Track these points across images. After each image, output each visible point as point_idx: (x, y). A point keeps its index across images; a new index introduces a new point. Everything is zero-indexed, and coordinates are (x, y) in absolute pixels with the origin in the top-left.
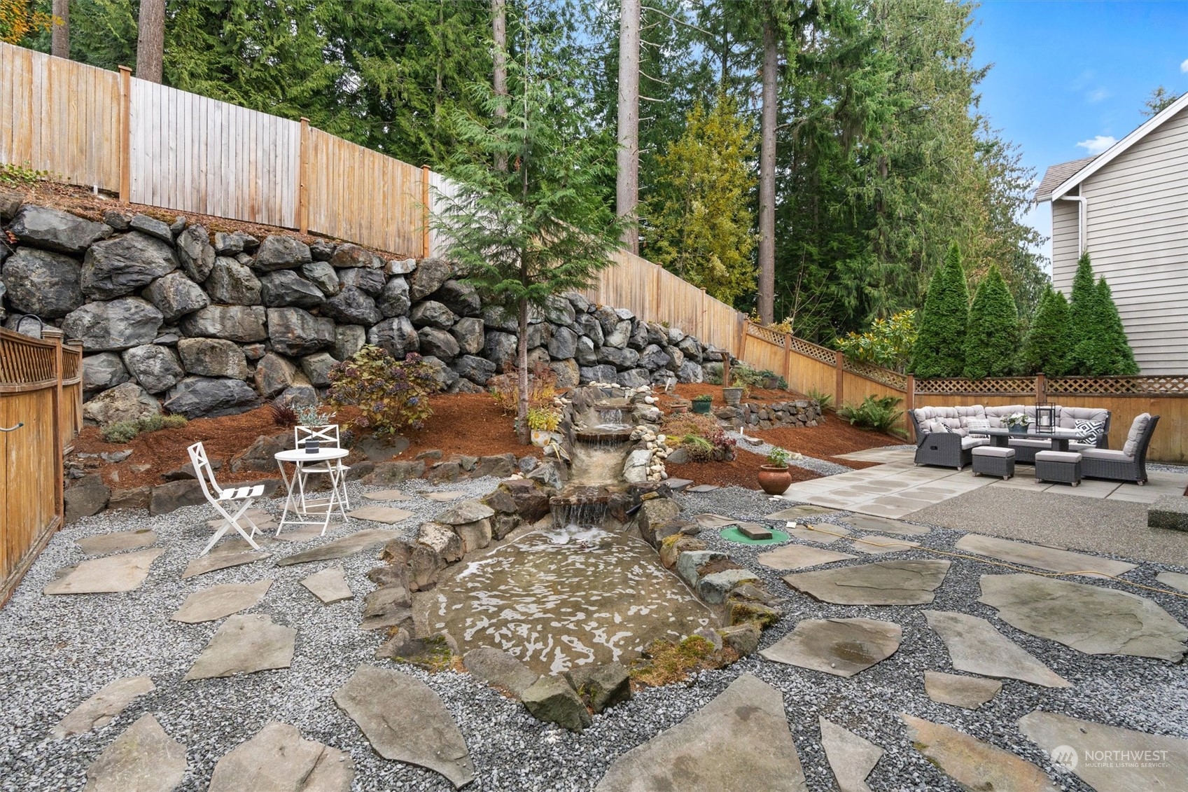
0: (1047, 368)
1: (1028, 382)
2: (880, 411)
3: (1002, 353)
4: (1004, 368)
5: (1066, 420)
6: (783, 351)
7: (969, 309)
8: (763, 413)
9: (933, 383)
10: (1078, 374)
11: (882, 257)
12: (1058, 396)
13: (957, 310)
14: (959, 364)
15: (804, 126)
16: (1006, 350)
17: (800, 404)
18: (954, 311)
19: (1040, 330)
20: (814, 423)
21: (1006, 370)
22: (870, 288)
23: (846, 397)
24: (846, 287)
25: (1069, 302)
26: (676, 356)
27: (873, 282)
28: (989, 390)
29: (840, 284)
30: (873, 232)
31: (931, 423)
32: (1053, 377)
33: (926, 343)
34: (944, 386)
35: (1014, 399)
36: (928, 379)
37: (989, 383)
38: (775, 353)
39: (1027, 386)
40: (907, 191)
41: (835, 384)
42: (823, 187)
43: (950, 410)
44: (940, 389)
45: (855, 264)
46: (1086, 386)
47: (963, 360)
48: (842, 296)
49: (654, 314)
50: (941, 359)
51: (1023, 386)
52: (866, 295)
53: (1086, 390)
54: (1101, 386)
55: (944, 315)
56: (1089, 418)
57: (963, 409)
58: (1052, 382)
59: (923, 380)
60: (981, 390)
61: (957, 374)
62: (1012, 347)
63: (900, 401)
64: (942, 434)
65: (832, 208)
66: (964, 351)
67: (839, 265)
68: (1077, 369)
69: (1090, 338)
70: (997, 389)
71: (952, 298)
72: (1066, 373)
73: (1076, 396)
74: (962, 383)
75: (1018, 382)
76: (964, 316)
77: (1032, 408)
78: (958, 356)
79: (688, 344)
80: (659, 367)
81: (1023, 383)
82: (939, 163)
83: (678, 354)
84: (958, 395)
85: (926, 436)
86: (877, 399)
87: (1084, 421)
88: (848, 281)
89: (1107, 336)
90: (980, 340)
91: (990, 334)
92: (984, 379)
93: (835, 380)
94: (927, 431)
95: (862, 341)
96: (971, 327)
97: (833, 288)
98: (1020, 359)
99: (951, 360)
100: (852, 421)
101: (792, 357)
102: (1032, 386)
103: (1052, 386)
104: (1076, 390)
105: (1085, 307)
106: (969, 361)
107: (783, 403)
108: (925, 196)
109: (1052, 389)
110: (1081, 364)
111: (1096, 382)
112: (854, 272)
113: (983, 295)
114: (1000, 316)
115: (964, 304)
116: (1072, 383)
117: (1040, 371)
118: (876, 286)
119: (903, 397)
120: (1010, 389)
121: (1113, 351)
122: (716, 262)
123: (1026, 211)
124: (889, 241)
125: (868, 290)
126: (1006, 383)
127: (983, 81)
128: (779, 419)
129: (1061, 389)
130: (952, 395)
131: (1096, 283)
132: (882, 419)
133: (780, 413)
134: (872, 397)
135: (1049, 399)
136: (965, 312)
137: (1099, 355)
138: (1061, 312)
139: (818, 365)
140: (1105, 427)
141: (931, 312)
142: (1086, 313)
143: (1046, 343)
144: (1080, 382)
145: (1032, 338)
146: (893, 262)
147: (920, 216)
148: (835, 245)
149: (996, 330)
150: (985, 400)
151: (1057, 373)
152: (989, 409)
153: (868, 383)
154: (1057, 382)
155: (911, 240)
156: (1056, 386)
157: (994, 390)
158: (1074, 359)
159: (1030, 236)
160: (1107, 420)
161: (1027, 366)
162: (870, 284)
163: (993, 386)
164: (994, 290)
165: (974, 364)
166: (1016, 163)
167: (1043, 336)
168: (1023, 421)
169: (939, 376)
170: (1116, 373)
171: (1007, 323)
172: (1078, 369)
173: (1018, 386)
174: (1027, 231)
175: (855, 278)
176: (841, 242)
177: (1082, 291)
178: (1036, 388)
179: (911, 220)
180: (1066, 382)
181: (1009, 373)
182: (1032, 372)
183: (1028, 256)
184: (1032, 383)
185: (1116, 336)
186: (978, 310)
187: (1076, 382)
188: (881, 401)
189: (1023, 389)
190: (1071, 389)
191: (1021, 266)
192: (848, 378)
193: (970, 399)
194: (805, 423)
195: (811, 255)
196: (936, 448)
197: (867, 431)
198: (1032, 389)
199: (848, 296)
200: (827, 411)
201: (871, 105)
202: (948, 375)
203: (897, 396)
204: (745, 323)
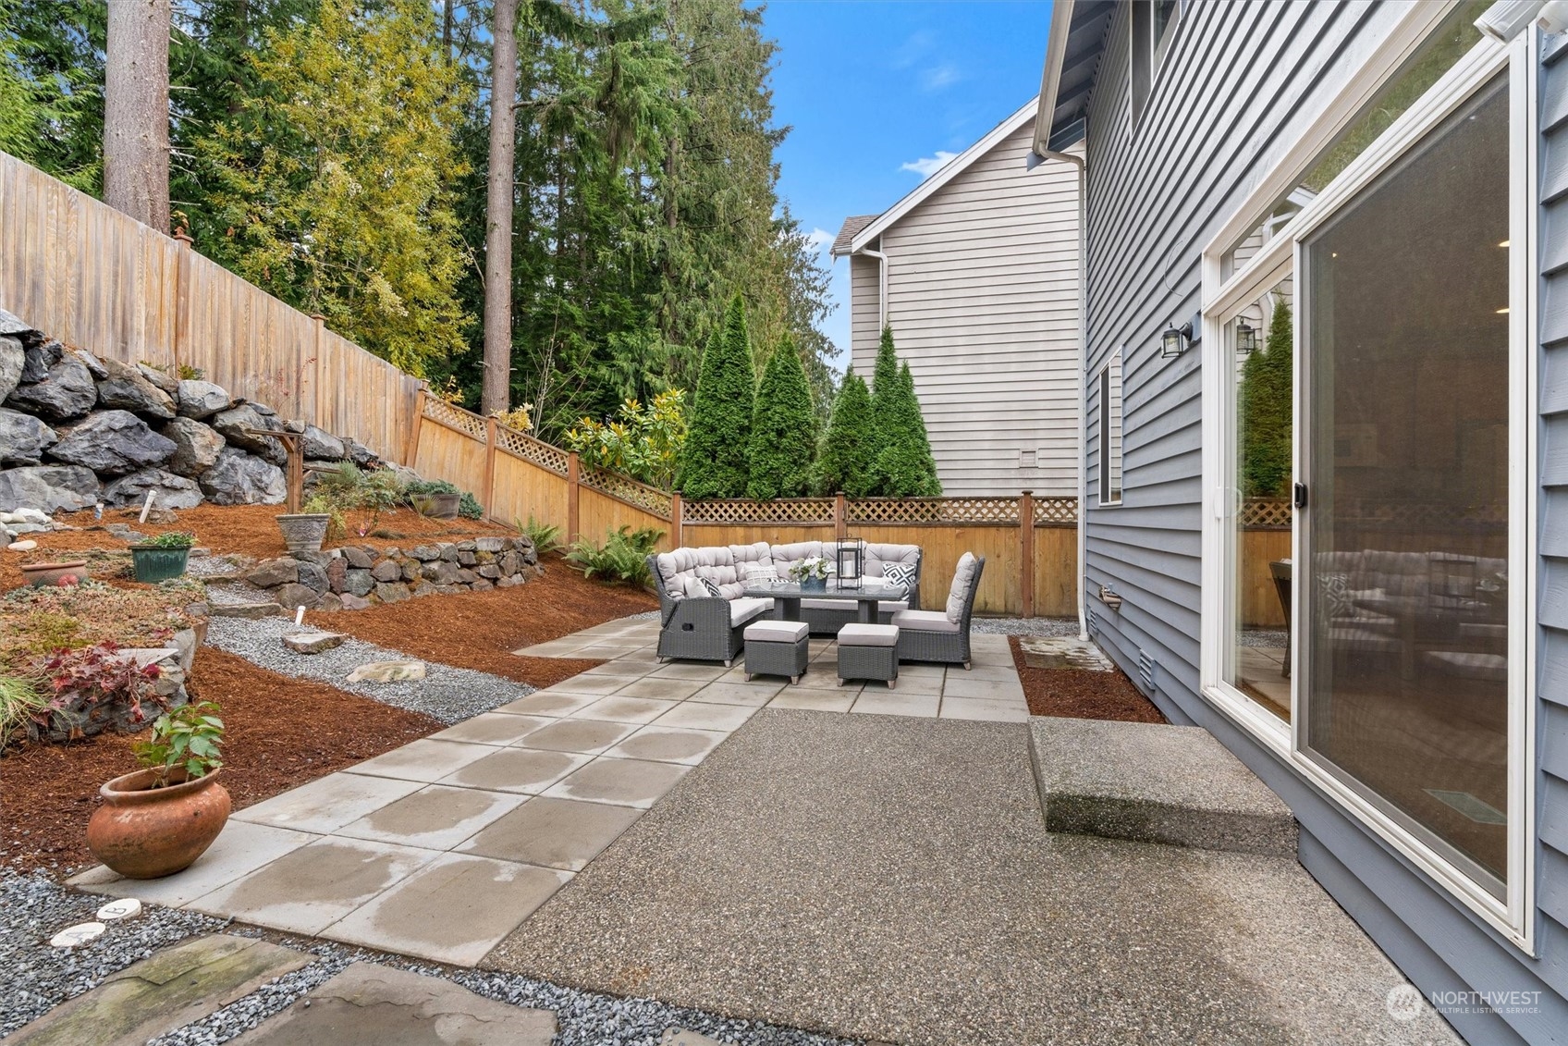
0: (847, 485)
1: (825, 506)
2: (630, 553)
3: (795, 462)
4: (798, 484)
5: (871, 563)
6: (484, 449)
7: (755, 395)
8: (387, 568)
9: (707, 506)
10: (881, 495)
11: (667, 335)
12: (860, 526)
13: (740, 394)
14: (741, 478)
15: (553, 112)
16: (800, 457)
17: (485, 545)
18: (737, 395)
19: (839, 429)
20: (517, 579)
21: (800, 487)
22: (651, 375)
23: (583, 531)
24: (621, 371)
25: (871, 391)
26: (197, 443)
27: (656, 368)
28: (779, 517)
29: (614, 366)
30: (655, 298)
31: (686, 579)
32: (853, 498)
33: (698, 443)
34: (721, 511)
35: (810, 530)
36: (700, 500)
37: (780, 507)
38: (471, 453)
39: (825, 511)
40: (697, 251)
41: (566, 508)
42: (590, 221)
43: (722, 552)
44: (717, 516)
45: (632, 340)
46: (890, 511)
47: (747, 472)
48: (616, 383)
49: (166, 348)
50: (719, 468)
51: (820, 511)
52: (647, 384)
53: (890, 517)
54: (906, 511)
55: (723, 401)
56: (898, 560)
57: (740, 549)
58: (853, 506)
59: (695, 500)
60: (769, 517)
61: (738, 492)
62: (808, 453)
63: (661, 535)
64: (701, 600)
65: (601, 254)
66: (748, 458)
67: (612, 339)
68: (880, 487)
69: (893, 444)
70: (789, 517)
71: (734, 374)
72: (870, 493)
73: (880, 526)
74: (745, 506)
75: (815, 506)
76: (748, 405)
77: (831, 546)
78: (740, 465)
79: (239, 419)
80: (135, 467)
81: (820, 506)
82: (735, 223)
83: (204, 442)
84: (740, 525)
85: (676, 606)
86: (629, 534)
87: (893, 564)
88: (623, 361)
89: (911, 443)
90: (768, 440)
91: (780, 433)
92: (772, 500)
93: (566, 501)
94: (678, 595)
95: (604, 435)
96: (758, 421)
97: (604, 371)
98: (814, 473)
99: (731, 470)
100: (589, 571)
101: (500, 460)
102: (830, 511)
103: (852, 511)
104: (879, 516)
105: (887, 400)
106: (754, 472)
107: (444, 545)
108: (718, 263)
109: (853, 516)
110: (885, 479)
111: (900, 506)
112: (631, 350)
113: (772, 373)
114: (793, 407)
115: (747, 384)
116: (874, 508)
117: (840, 489)
118: (659, 374)
119: (667, 529)
120: (805, 516)
121: (918, 462)
122: (382, 285)
123: (822, 317)
124: (676, 315)
125: (649, 377)
126: (800, 507)
127: (783, 145)
128: (432, 578)
129: (863, 516)
130: (732, 525)
131: (899, 371)
132: (635, 564)
133: (435, 566)
134: (623, 529)
135: (852, 531)
136: (750, 399)
137: (904, 468)
138: (863, 406)
139: (541, 476)
140: (917, 573)
141: (705, 396)
142: (889, 410)
143: (846, 448)
144: (884, 506)
145: (830, 441)
146: (682, 344)
147: (711, 286)
148: (607, 309)
149: (788, 427)
150: (774, 533)
151: (859, 491)
152: (777, 548)
153: (617, 506)
154: (858, 505)
155: (701, 315)
156: (858, 511)
157: (784, 517)
158: (878, 472)
159: (826, 346)
160: (919, 562)
161: (824, 482)
162: (651, 370)
163: (784, 512)
164: (786, 368)
165: (760, 477)
166: (813, 261)
167: (843, 437)
168: (821, 571)
169: (715, 495)
170: (922, 493)
171: (801, 418)
172: (879, 489)
173: (815, 511)
174: (824, 340)
175: (632, 361)
176: (615, 306)
177: (885, 379)
178: (835, 517)
179: (703, 291)
180: (868, 506)
181: (804, 491)
182: (831, 490)
183: (824, 367)
184: (830, 506)
185: (920, 442)
186: (767, 395)
187: (879, 506)
188: (634, 537)
189: (820, 516)
190: (874, 516)
191: (818, 378)
192: (587, 497)
193: (756, 532)
194: (495, 581)
195: (572, 317)
196: (691, 627)
197: (614, 588)
198: (830, 516)
199: (624, 385)
200: (549, 554)
201: (645, 98)
202: (727, 493)
203: (658, 527)
204: (420, 398)
